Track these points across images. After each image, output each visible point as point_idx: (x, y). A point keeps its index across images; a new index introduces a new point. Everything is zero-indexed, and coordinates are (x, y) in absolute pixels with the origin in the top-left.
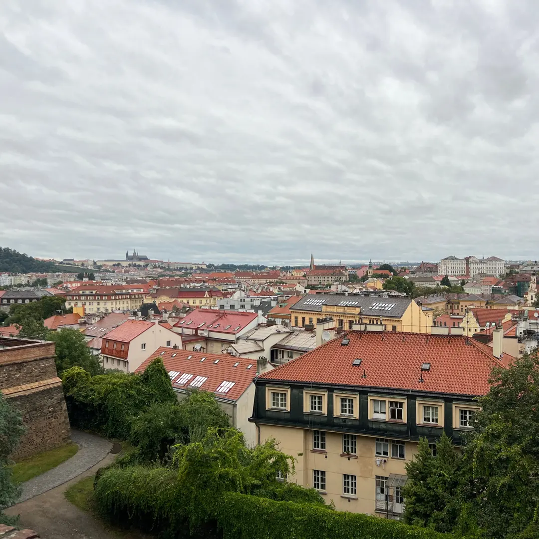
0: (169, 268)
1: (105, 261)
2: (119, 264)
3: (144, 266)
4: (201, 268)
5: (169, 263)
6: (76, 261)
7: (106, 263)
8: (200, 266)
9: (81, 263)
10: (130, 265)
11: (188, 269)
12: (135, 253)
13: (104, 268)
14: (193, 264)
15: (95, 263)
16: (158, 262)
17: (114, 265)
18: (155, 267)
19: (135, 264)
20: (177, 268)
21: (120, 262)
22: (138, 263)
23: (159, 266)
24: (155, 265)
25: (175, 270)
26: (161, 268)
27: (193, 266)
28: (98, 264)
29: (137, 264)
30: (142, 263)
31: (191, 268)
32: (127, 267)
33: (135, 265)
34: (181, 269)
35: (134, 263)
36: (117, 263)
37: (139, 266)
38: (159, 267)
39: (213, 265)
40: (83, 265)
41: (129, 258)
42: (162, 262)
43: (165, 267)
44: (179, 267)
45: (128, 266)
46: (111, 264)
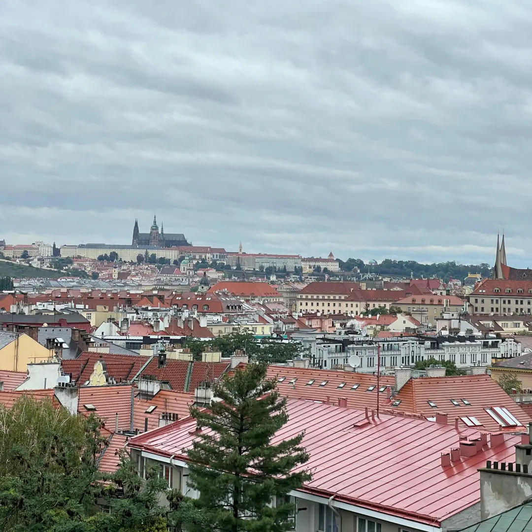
0: (239, 268)
1: (82, 246)
2: (114, 256)
3: (175, 262)
4: (326, 269)
5: (240, 257)
6: (10, 248)
7: (83, 253)
8: (323, 265)
9: (19, 253)
10: (140, 259)
11: (288, 274)
12: (155, 227)
13: (75, 265)
14: (304, 260)
15: (56, 252)
16: (212, 251)
17: (101, 258)
18: (203, 265)
19: (154, 256)
20: (261, 268)
21: (117, 251)
22: (160, 254)
23: (214, 262)
24: (204, 261)
25: (255, 273)
26: (220, 268)
27: (303, 265)
28: (64, 255)
29: (158, 257)
30: (171, 254)
31: (298, 271)
32: (132, 263)
33: (152, 260)
34: (270, 271)
35: (151, 252)
36: (108, 252)
37: (163, 261)
38: (214, 265)
39: (360, 264)
40: (25, 256)
41: (140, 240)
42: (222, 251)
43: (228, 267)
44: (266, 265)
45: (135, 260)
46: (94, 254)
